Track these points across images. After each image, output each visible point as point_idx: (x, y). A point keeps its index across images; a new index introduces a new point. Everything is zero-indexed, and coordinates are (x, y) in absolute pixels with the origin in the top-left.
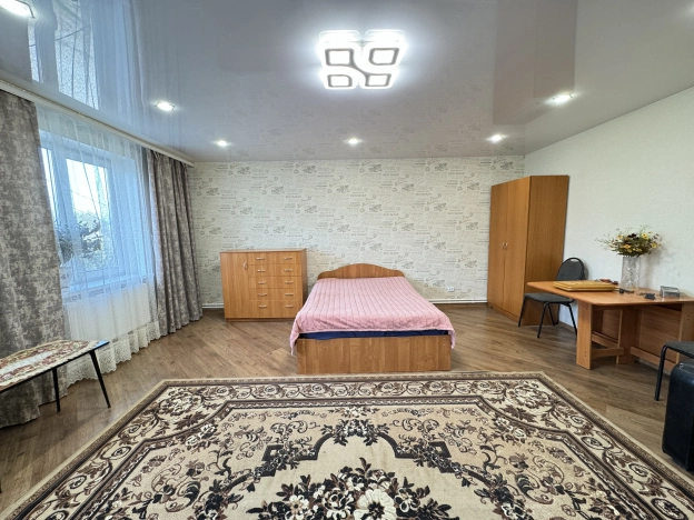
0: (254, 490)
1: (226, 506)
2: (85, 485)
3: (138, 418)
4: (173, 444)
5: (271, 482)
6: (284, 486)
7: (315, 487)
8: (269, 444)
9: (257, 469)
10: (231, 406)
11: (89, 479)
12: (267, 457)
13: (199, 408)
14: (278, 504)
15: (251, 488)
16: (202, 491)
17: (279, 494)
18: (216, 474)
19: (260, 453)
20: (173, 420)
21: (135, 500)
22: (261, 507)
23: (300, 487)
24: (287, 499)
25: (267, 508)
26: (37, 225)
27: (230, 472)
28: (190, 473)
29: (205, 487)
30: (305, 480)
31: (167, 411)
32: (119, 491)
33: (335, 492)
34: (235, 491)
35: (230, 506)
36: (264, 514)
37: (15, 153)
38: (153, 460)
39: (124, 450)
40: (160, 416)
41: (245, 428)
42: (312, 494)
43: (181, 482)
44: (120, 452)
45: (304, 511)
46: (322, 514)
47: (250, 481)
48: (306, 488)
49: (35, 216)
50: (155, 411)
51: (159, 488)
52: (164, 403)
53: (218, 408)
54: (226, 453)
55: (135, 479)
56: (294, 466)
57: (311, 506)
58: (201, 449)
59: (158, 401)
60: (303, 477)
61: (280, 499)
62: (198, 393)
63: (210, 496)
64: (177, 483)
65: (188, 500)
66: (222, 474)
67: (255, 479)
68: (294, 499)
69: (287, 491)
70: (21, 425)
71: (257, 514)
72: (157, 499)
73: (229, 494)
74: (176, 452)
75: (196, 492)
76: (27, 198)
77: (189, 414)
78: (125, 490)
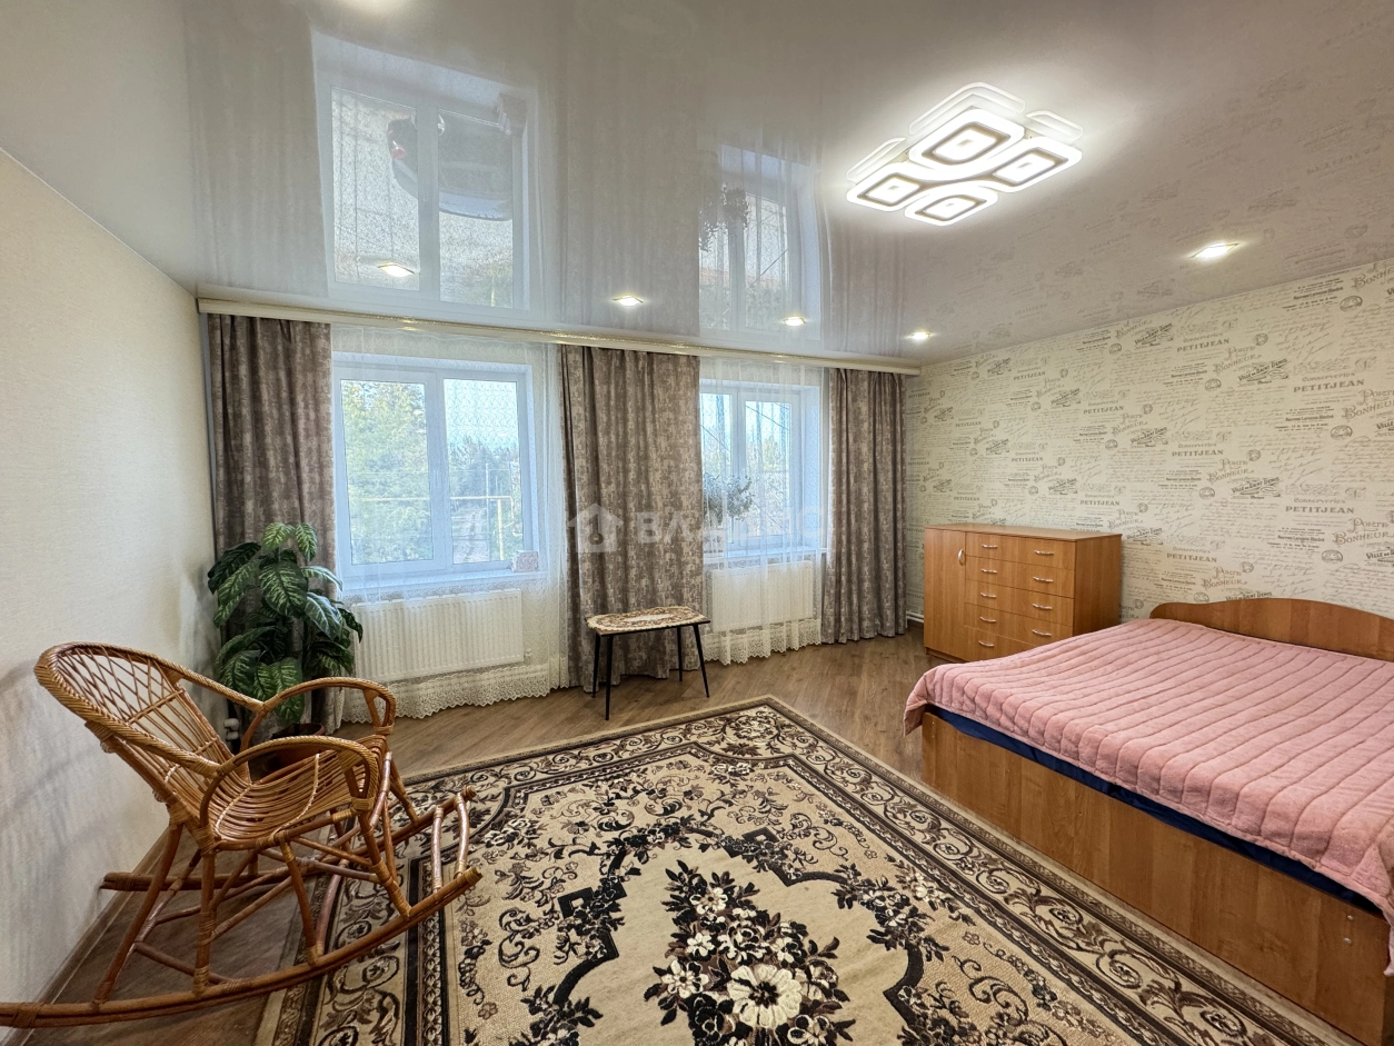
0: (703, 851)
1: (674, 840)
2: (635, 747)
3: (712, 719)
4: (706, 761)
5: (722, 859)
6: (727, 874)
7: (748, 905)
8: (770, 828)
9: (730, 838)
10: (791, 762)
11: (640, 746)
12: (750, 837)
13: (761, 744)
14: (702, 881)
15: (704, 848)
16: (675, 814)
17: (714, 875)
18: (700, 811)
19: (751, 827)
20: (731, 737)
21: (641, 782)
22: (690, 868)
23: (736, 890)
24: (713, 886)
25: (692, 874)
26: (690, 484)
27: (709, 819)
28: (687, 794)
29: (683, 813)
30: (751, 889)
31: (737, 728)
32: (642, 768)
33: (756, 931)
34: (693, 838)
35: (677, 844)
36: (685, 875)
37: (679, 412)
38: (681, 762)
39: (677, 739)
40: (728, 729)
41: (770, 794)
42: (736, 906)
43: (675, 794)
44: (673, 739)
45: (711, 910)
46: (718, 931)
47: (709, 841)
48: (740, 896)
49: (689, 475)
50: (729, 721)
51: (661, 786)
52: (743, 719)
53: (776, 755)
54: (726, 802)
55: (657, 767)
56: (760, 867)
57: (720, 914)
58: (718, 781)
59: (742, 713)
60: (751, 886)
61: (709, 879)
62: (780, 727)
63: (676, 824)
64: (672, 792)
65: (662, 811)
66: (702, 816)
67: (717, 844)
68: (718, 892)
69: (725, 881)
70: (655, 679)
71: (681, 870)
72: (650, 793)
73: (686, 835)
74: (700, 768)
75: (673, 811)
76: (685, 456)
77: (747, 742)
78: (646, 769)
